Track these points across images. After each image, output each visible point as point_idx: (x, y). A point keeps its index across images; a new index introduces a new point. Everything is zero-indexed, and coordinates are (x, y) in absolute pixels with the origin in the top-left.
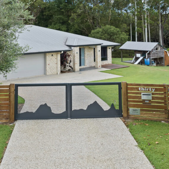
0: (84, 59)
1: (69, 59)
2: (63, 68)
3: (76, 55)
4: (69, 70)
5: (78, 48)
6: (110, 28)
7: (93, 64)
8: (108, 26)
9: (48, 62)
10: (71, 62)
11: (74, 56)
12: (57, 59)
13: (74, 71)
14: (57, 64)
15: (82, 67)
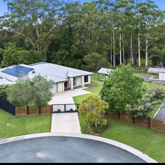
0: (76, 83)
1: (68, 84)
2: (65, 88)
3: (72, 81)
4: (68, 89)
5: (73, 78)
6: (96, 55)
7: (80, 85)
8: (95, 53)
9: (58, 86)
10: (69, 85)
11: (71, 82)
12: (63, 84)
13: (71, 89)
14: (62, 87)
15: (75, 86)
